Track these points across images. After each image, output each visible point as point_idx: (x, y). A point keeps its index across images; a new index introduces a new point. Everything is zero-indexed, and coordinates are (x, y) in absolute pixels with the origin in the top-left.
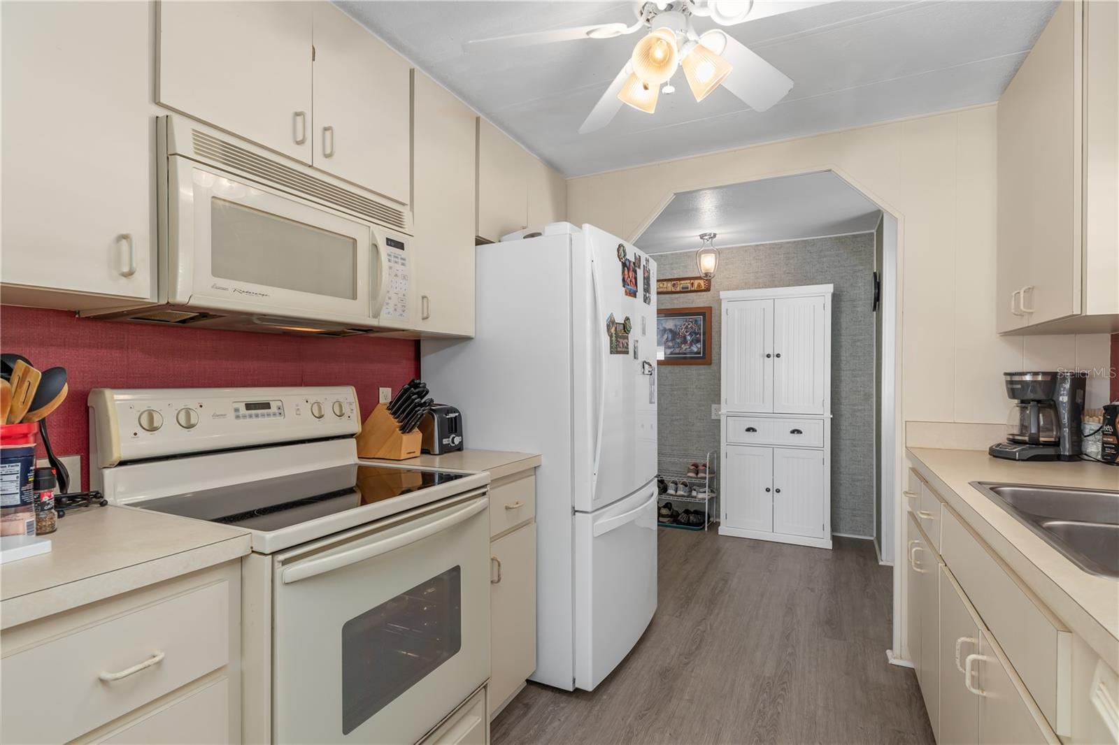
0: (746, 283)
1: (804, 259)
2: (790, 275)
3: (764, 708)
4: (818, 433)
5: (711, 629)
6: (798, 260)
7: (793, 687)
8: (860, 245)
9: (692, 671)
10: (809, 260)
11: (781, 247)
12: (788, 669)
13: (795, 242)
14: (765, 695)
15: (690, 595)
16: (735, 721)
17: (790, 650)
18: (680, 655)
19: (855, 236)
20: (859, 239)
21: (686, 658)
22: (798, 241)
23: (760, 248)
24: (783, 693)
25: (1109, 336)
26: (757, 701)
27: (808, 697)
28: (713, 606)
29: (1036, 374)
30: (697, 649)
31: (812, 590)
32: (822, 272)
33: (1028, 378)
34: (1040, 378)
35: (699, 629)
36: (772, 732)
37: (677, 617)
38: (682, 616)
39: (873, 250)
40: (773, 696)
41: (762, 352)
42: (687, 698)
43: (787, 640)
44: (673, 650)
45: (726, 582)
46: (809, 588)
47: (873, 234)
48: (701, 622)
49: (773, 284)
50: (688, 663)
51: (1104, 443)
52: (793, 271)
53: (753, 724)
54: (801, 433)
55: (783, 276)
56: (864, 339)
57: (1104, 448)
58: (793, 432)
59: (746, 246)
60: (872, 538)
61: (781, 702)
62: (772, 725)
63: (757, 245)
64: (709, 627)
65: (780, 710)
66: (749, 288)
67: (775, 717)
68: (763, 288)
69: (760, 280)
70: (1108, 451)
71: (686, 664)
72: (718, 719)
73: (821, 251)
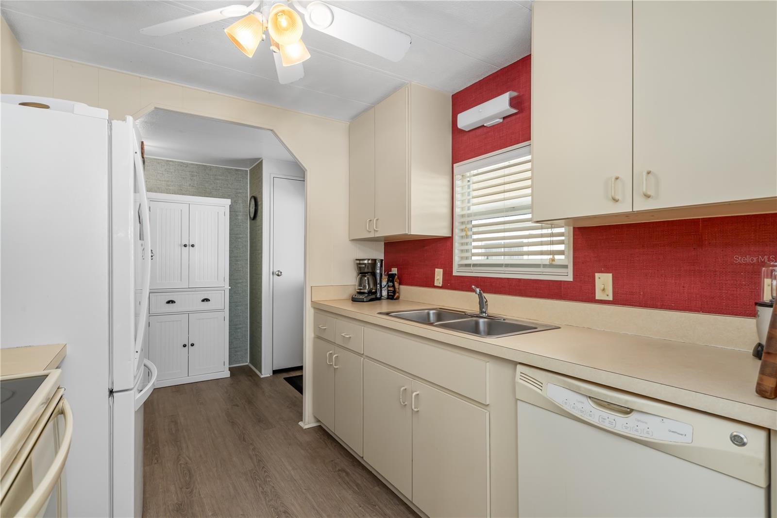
0: (158, 188)
1: (204, 178)
2: (194, 188)
3: (263, 489)
4: (221, 300)
5: (190, 459)
6: (200, 178)
7: (269, 467)
8: (240, 177)
9: (200, 495)
10: (207, 180)
11: (187, 166)
12: (260, 459)
13: (197, 165)
14: (258, 481)
15: (154, 443)
16: (254, 508)
17: (251, 447)
18: (181, 489)
19: (237, 170)
20: (239, 173)
21: (187, 488)
22: (199, 165)
23: (171, 163)
24: (267, 474)
25: (383, 243)
26: (256, 487)
27: (281, 468)
28: (179, 443)
29: (369, 260)
30: (190, 477)
31: (237, 406)
32: (216, 190)
33: (366, 262)
34: (370, 262)
35: (180, 464)
36: (278, 500)
37: (155, 463)
38: (160, 461)
39: (247, 181)
40: (263, 480)
41: (180, 243)
42: (210, 514)
43: (245, 442)
44: (172, 488)
45: (176, 423)
46: (234, 405)
47: (247, 171)
48: (178, 458)
49: (181, 192)
50: (192, 491)
51: (388, 291)
52: (196, 185)
53: (264, 502)
54: (209, 300)
55: (189, 187)
56: (243, 237)
57: (388, 293)
58: (203, 301)
59: (159, 159)
60: (247, 364)
61: (270, 480)
62: (275, 496)
63: (168, 161)
64: (188, 459)
65: (272, 485)
66: (162, 192)
67: (273, 490)
68: (173, 194)
69: (171, 188)
70: (390, 294)
71: (191, 492)
72: (242, 513)
73: (216, 175)
